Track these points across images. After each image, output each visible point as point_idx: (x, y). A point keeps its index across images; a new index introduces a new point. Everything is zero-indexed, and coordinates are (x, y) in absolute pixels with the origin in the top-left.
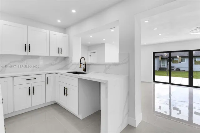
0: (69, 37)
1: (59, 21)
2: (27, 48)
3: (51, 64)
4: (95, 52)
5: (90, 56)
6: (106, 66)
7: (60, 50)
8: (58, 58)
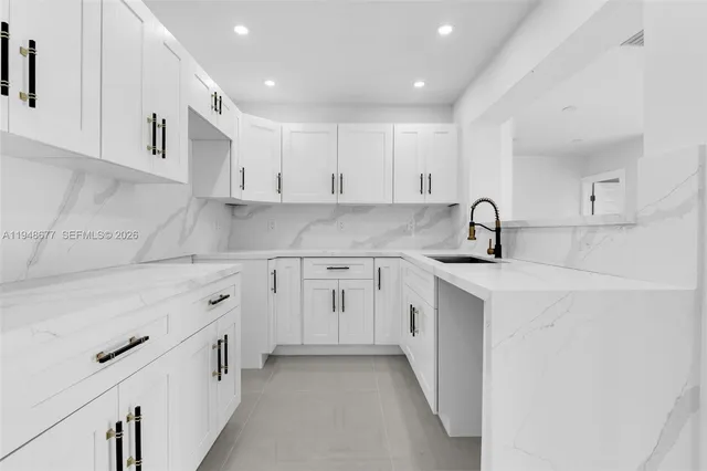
0: (460, 132)
1: (419, 84)
2: (337, 183)
3: (404, 231)
4: (617, 181)
5: (593, 198)
6: (574, 232)
7: (426, 183)
8: (425, 207)
